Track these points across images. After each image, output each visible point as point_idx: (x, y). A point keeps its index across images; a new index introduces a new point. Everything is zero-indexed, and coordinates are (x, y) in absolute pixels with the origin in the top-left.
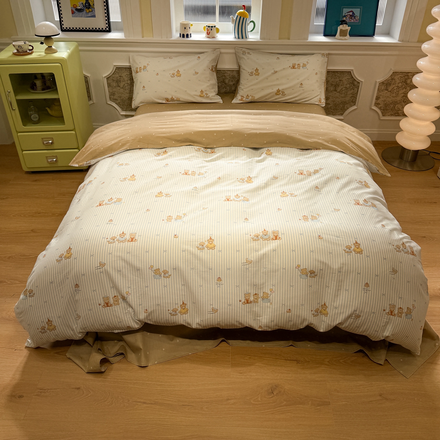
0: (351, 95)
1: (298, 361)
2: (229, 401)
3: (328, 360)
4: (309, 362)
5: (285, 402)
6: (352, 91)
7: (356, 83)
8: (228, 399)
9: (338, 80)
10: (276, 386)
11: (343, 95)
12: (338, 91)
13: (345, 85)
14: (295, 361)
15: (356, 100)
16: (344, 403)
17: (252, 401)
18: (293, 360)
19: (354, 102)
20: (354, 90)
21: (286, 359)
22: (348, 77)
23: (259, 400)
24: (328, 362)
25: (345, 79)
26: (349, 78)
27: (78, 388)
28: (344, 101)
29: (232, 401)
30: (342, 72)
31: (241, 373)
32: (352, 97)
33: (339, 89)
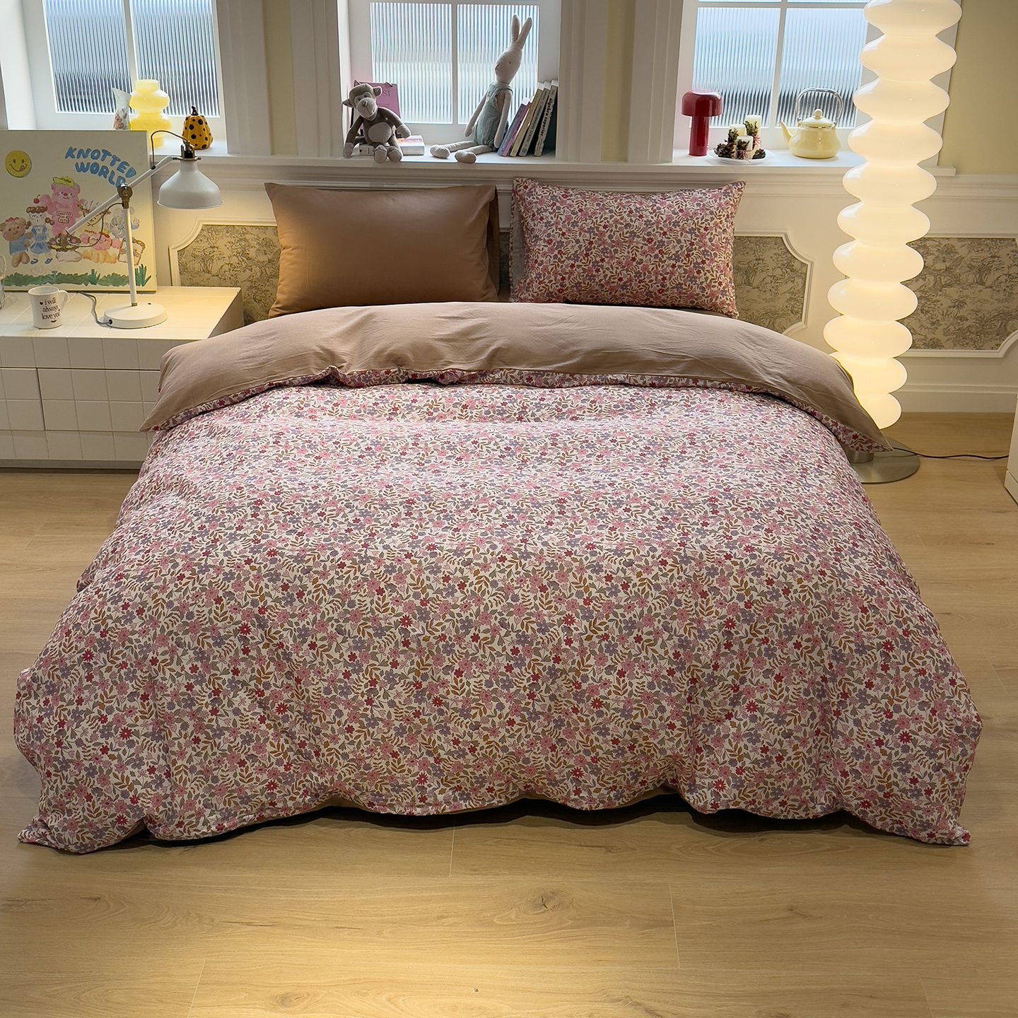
0: (788, 296)
1: (608, 849)
2: (443, 920)
3: (678, 847)
4: (634, 849)
5: (571, 922)
6: (790, 284)
7: (797, 266)
8: (442, 917)
9: (752, 257)
10: (553, 893)
11: (768, 296)
12: (754, 285)
13: (771, 270)
14: (603, 849)
15: (802, 309)
16: (704, 923)
17: (495, 920)
18: (598, 847)
19: (797, 312)
20: (793, 282)
21: (583, 844)
22: (776, 251)
23: (513, 917)
24: (679, 849)
25: (769, 255)
26: (780, 252)
27: (96, 899)
28: (772, 308)
29: (451, 920)
30: (761, 240)
31: (475, 871)
32: (791, 299)
33: (756, 281)
